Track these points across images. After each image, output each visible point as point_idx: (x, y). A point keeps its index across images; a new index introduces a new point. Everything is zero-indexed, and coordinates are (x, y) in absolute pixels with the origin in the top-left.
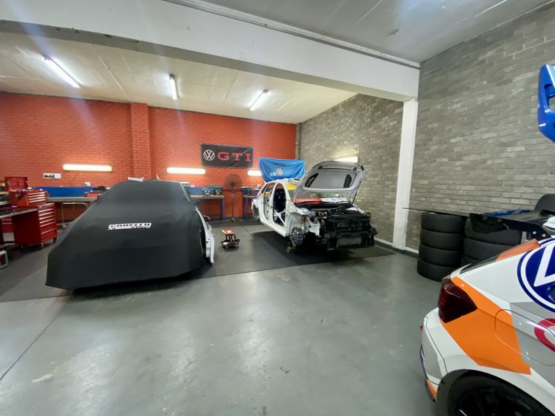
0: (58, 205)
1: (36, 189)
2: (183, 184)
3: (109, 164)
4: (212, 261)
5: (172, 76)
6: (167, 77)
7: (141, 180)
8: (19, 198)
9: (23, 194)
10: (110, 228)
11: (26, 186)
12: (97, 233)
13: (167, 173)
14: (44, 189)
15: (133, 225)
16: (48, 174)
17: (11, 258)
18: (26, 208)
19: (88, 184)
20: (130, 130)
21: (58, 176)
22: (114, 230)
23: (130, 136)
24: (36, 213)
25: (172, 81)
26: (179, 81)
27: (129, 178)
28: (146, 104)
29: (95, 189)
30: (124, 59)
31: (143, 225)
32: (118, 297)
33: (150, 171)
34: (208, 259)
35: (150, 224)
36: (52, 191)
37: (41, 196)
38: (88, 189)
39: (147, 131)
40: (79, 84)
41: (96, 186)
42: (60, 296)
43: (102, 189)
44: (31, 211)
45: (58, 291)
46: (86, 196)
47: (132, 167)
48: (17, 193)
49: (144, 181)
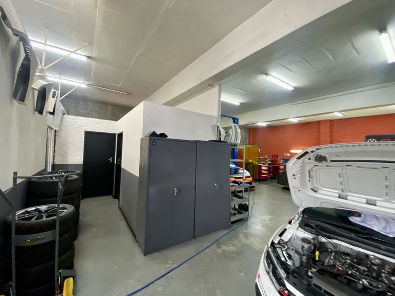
8: (275, 161)
9: (277, 160)
11: (277, 158)
16: (285, 154)
18: (276, 165)
21: (288, 155)
24: (279, 167)
37: (282, 162)
39: (328, 133)
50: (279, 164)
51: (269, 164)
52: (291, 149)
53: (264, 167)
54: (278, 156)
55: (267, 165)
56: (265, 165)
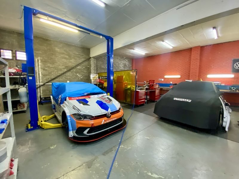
0: (161, 89)
1: (156, 84)
2: (214, 83)
3: (180, 75)
4: (227, 129)
5: (214, 28)
6: (212, 29)
7: (191, 81)
8: (152, 86)
9: (153, 85)
10: (174, 99)
11: (154, 83)
12: (170, 100)
13: (207, 78)
14: (158, 84)
15: (183, 100)
16: (160, 79)
17: (148, 103)
18: (153, 89)
19: (171, 83)
20: (190, 60)
21: (163, 80)
22: (175, 100)
23: (190, 62)
24: (155, 91)
25: (215, 30)
26: (219, 29)
27: (186, 80)
28: (200, 46)
29: (173, 84)
30: (190, 30)
31: (187, 100)
32: (173, 126)
33: (197, 77)
34: (224, 128)
35: (191, 100)
36: (161, 85)
37: (157, 86)
38: (171, 84)
39: (199, 58)
40: (173, 47)
41: (174, 83)
42: (157, 118)
43: (176, 84)
44: (154, 90)
45: (157, 116)
46: (170, 87)
47: (189, 76)
48: (152, 85)
49: (192, 82)
50: (155, 89)
51: (147, 89)
52: (165, 75)
53: (142, 92)
54: (154, 81)
55: (144, 91)
56: (142, 91)
